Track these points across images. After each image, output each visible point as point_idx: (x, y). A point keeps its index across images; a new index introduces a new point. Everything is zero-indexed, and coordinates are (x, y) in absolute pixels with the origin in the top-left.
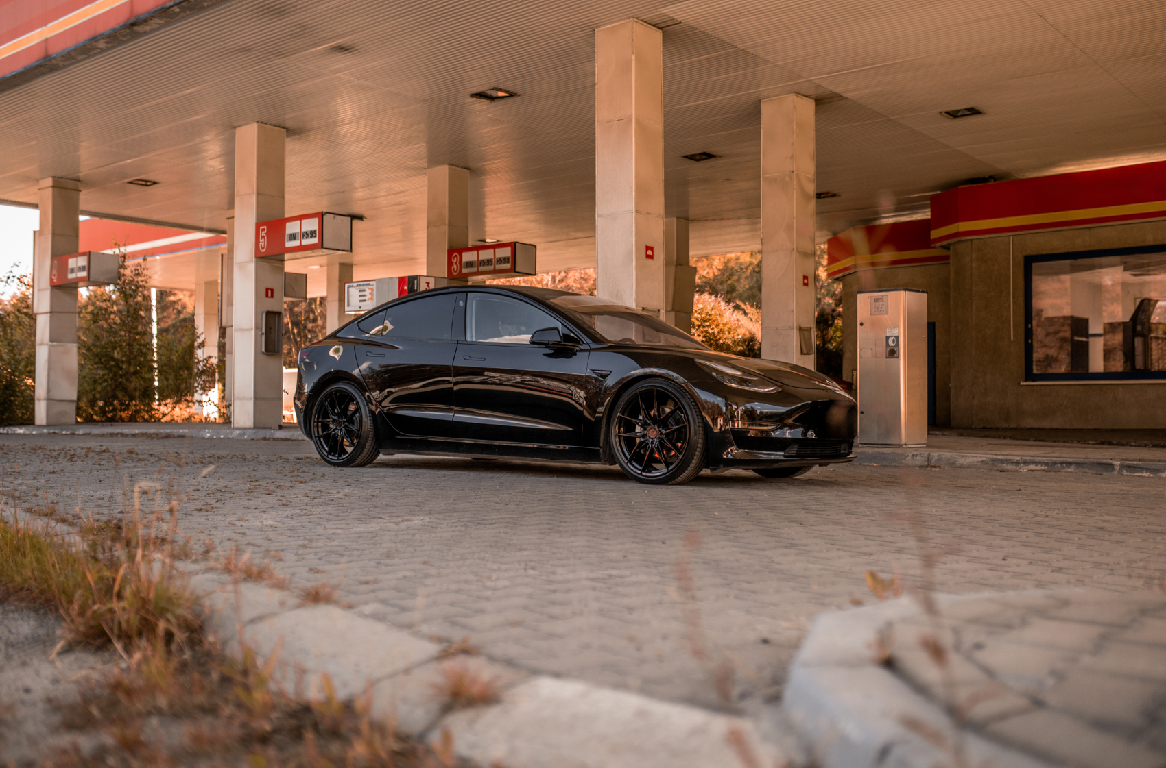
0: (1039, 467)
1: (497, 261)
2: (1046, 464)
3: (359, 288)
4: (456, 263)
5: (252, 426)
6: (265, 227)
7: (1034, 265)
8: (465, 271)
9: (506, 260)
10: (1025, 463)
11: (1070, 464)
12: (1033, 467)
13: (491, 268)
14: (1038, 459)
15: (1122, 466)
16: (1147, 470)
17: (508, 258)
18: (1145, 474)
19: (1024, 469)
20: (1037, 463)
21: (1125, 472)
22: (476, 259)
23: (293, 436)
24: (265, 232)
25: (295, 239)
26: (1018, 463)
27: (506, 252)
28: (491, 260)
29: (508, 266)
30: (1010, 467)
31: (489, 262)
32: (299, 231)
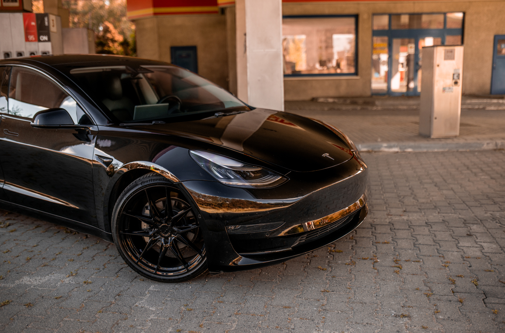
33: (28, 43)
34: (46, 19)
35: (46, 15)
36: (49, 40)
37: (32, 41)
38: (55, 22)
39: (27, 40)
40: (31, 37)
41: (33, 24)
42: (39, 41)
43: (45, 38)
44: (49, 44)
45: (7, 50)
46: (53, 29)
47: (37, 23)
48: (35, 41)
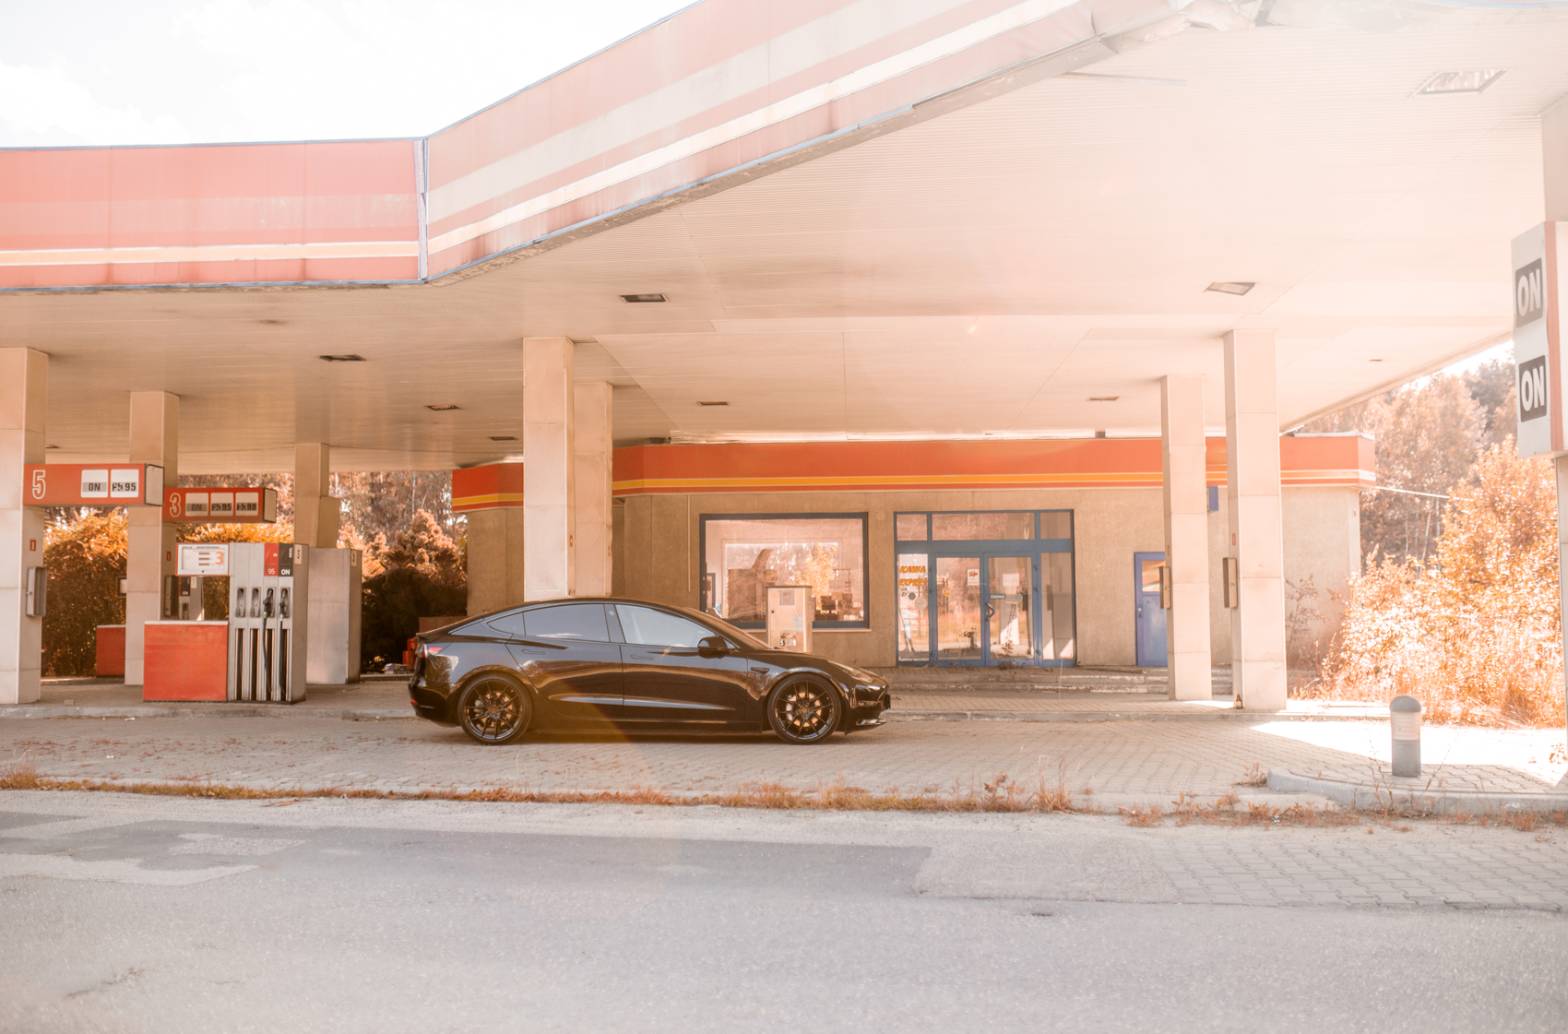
0: (919, 718)
1: (238, 507)
2: (924, 715)
3: (199, 550)
4: (176, 504)
5: (17, 702)
6: (44, 471)
7: (707, 522)
8: (189, 514)
9: (251, 507)
10: (910, 715)
11: (939, 714)
12: (915, 717)
13: (230, 513)
14: (917, 712)
15: (972, 715)
16: (988, 716)
17: (255, 505)
18: (987, 719)
19: (910, 719)
20: (917, 715)
21: (974, 718)
22: (207, 502)
23: (116, 712)
24: (44, 476)
25: (99, 489)
26: (904, 715)
27: (253, 498)
28: (229, 505)
29: (255, 513)
30: (900, 718)
31: (226, 507)
32: (106, 481)
33: (267, 577)
34: (291, 550)
35: (291, 545)
36: (291, 574)
37: (271, 575)
38: (300, 553)
39: (266, 573)
40: (271, 571)
41: (275, 555)
42: (280, 575)
43: (288, 572)
44: (291, 579)
45: (241, 586)
46: (298, 561)
47: (279, 554)
48: (275, 575)
